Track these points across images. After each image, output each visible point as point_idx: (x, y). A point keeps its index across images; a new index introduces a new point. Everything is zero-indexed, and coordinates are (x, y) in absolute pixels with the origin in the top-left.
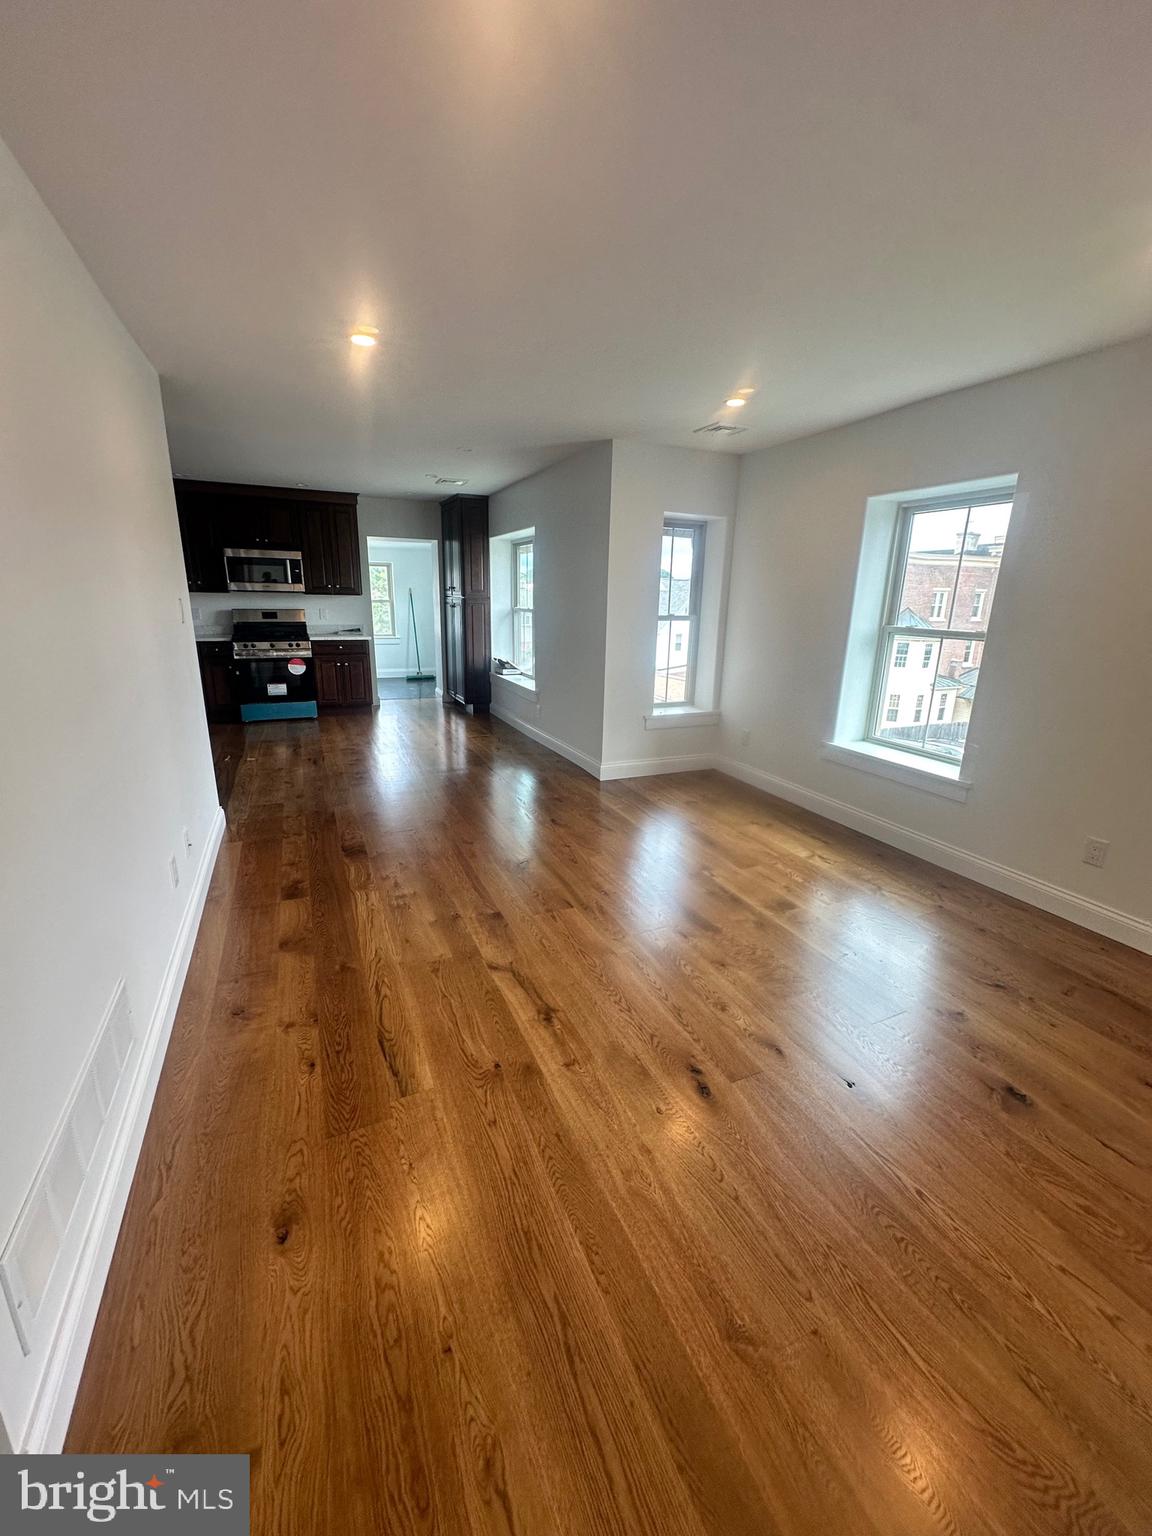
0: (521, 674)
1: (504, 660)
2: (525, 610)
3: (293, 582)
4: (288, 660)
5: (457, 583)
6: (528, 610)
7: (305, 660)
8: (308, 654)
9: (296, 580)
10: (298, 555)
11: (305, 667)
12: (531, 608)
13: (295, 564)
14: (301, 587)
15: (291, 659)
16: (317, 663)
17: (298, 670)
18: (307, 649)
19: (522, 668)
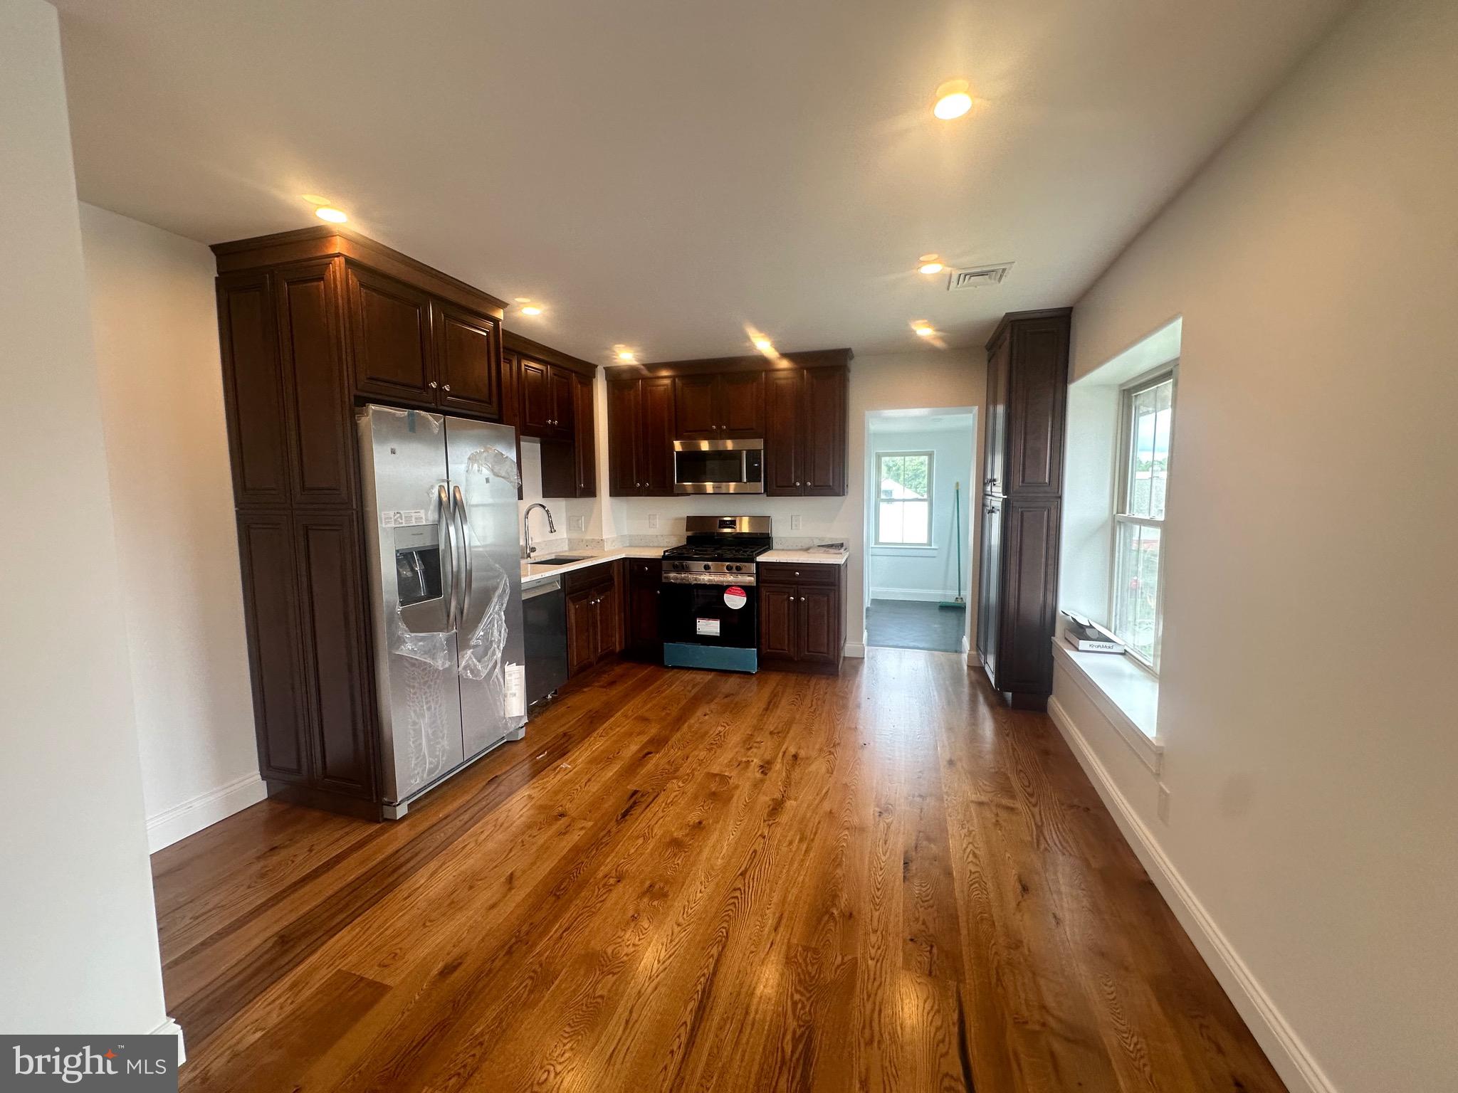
0: (1125, 653)
1: (1084, 621)
2: (1142, 522)
3: (749, 480)
4: (721, 589)
5: (998, 475)
6: (1151, 523)
7: (747, 590)
8: (750, 580)
9: (753, 477)
10: (758, 444)
11: (745, 599)
12: (1161, 518)
13: (753, 455)
14: (760, 486)
15: (728, 586)
16: (764, 593)
17: (735, 602)
18: (750, 574)
19: (1125, 639)
